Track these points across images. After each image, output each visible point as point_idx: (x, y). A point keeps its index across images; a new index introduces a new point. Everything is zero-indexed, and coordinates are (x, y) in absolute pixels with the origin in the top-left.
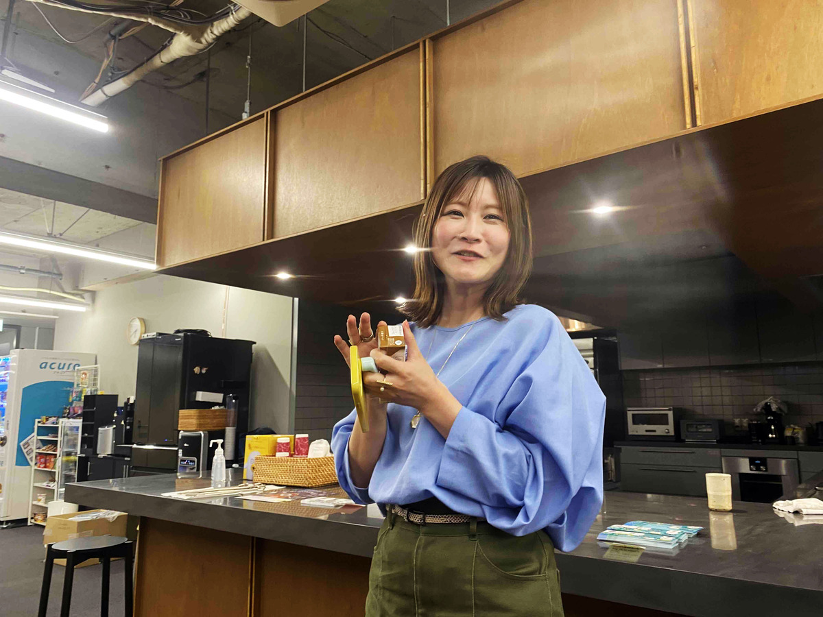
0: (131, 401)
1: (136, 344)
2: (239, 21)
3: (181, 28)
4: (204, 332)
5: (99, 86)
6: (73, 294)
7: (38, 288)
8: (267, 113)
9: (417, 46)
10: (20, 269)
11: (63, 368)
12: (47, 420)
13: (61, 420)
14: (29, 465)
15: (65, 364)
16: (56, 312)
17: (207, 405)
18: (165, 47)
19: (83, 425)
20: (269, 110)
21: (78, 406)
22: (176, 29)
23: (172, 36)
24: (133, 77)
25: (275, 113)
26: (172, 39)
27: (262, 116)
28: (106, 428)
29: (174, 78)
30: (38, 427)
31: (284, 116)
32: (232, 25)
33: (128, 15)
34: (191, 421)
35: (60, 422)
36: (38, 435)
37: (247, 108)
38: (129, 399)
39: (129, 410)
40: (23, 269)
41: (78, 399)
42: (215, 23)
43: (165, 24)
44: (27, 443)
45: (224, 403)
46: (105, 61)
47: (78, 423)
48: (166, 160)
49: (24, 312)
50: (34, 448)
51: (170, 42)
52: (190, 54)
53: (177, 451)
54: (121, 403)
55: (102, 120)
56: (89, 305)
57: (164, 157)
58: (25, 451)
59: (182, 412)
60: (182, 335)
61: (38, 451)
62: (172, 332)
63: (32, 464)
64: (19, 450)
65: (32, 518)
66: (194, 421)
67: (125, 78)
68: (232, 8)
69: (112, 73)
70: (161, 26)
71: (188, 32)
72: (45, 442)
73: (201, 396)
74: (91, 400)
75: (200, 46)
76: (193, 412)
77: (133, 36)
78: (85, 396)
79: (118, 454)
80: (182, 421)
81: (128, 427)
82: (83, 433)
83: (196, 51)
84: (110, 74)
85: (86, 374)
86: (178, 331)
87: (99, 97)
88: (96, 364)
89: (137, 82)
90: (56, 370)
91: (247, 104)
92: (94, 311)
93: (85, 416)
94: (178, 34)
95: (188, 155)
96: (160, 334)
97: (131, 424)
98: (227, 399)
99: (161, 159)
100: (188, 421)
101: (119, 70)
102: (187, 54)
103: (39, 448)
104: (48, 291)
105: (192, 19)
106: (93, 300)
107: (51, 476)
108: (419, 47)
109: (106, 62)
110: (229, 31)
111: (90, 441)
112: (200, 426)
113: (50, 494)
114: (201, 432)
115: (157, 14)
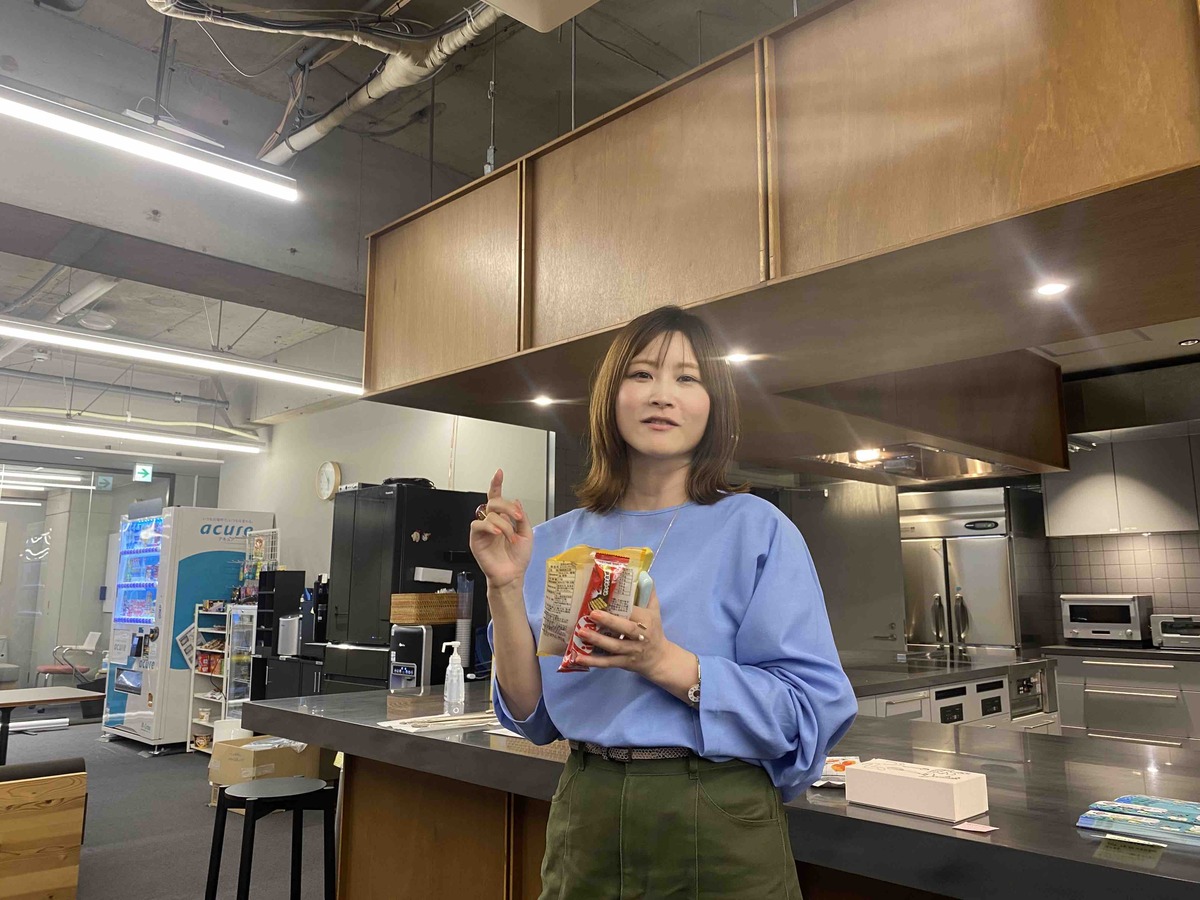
0: (324, 581)
1: (330, 499)
2: (480, 32)
3: (397, 46)
4: (425, 482)
5: (283, 138)
6: (243, 430)
7: (198, 422)
8: (521, 163)
9: (751, 48)
10: (175, 396)
11: (231, 533)
12: (211, 605)
13: (229, 606)
14: (188, 667)
15: (233, 527)
16: (220, 455)
17: (430, 587)
18: (373, 76)
19: (258, 613)
20: (523, 158)
21: (252, 587)
22: (391, 49)
23: (385, 59)
24: (331, 121)
25: (532, 161)
26: (384, 63)
27: (514, 168)
28: (290, 619)
29: (381, 121)
30: (199, 614)
31: (546, 166)
32: (469, 38)
33: (325, 33)
34: (408, 610)
35: (228, 610)
36: (199, 626)
37: (490, 158)
38: (320, 577)
39: (322, 593)
40: (179, 396)
41: (251, 576)
42: (445, 37)
43: (375, 43)
44: (185, 637)
45: (454, 585)
46: (291, 100)
47: (252, 609)
48: (374, 238)
49: (179, 454)
50: (194, 644)
51: (382, 68)
52: (408, 83)
53: (389, 653)
54: (309, 583)
55: (289, 184)
56: (263, 444)
57: (372, 234)
58: (182, 648)
59: (395, 598)
60: (395, 485)
61: (199, 648)
62: (381, 483)
63: (192, 666)
64: (175, 646)
65: (192, 742)
66: (413, 611)
67: (319, 124)
68: (470, 13)
69: (301, 118)
70: (370, 45)
71: (407, 53)
72: (208, 637)
73: (421, 574)
74: (268, 578)
75: (423, 71)
76: (411, 597)
77: (327, 63)
78: (261, 573)
79: (305, 657)
80: (396, 610)
81: (320, 618)
82: (258, 626)
83: (418, 78)
84: (298, 120)
85: (261, 542)
86: (389, 481)
87: (282, 152)
88: (274, 527)
89: (334, 128)
90: (223, 536)
91: (491, 152)
92: (270, 454)
93: (262, 601)
94: (394, 56)
95: (406, 230)
96: (364, 486)
97: (324, 614)
98: (459, 579)
99: (369, 236)
100: (404, 611)
101: (310, 113)
102: (405, 83)
103: (201, 644)
104: (211, 426)
105: (412, 32)
106: (270, 438)
107: (217, 685)
108: (753, 50)
109: (292, 103)
110: (465, 47)
111: (268, 635)
112: (421, 619)
113: (215, 710)
114: (423, 627)
115: (364, 29)
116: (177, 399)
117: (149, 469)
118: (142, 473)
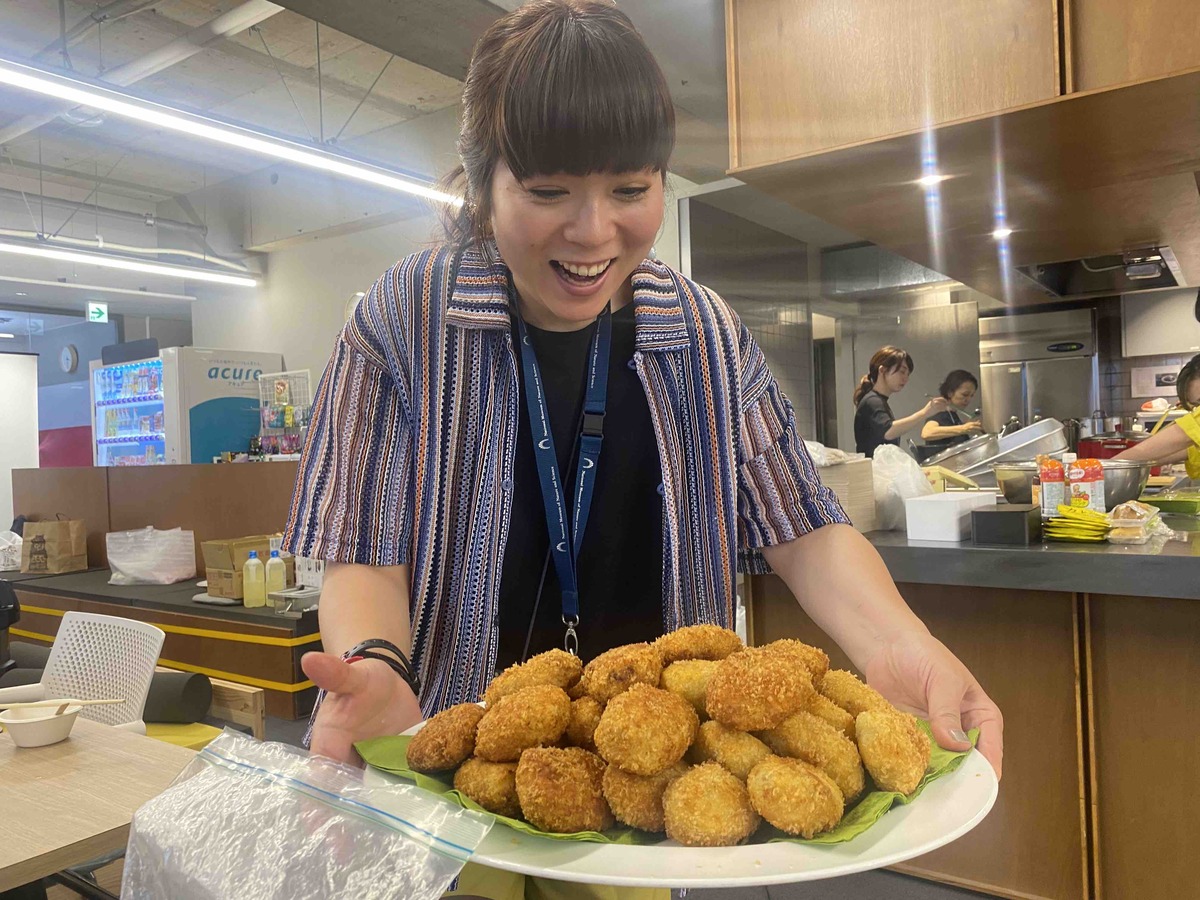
10: (146, 218)
11: (240, 377)
15: (241, 371)
40: (151, 218)
41: (279, 424)
85: (283, 385)
88: (284, 370)
90: (231, 379)
116: (150, 222)
117: (104, 308)
118: (98, 312)
